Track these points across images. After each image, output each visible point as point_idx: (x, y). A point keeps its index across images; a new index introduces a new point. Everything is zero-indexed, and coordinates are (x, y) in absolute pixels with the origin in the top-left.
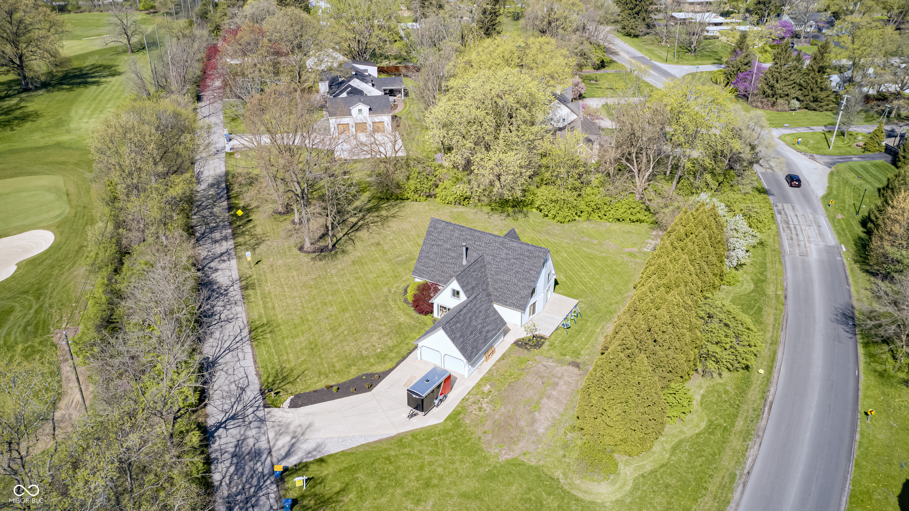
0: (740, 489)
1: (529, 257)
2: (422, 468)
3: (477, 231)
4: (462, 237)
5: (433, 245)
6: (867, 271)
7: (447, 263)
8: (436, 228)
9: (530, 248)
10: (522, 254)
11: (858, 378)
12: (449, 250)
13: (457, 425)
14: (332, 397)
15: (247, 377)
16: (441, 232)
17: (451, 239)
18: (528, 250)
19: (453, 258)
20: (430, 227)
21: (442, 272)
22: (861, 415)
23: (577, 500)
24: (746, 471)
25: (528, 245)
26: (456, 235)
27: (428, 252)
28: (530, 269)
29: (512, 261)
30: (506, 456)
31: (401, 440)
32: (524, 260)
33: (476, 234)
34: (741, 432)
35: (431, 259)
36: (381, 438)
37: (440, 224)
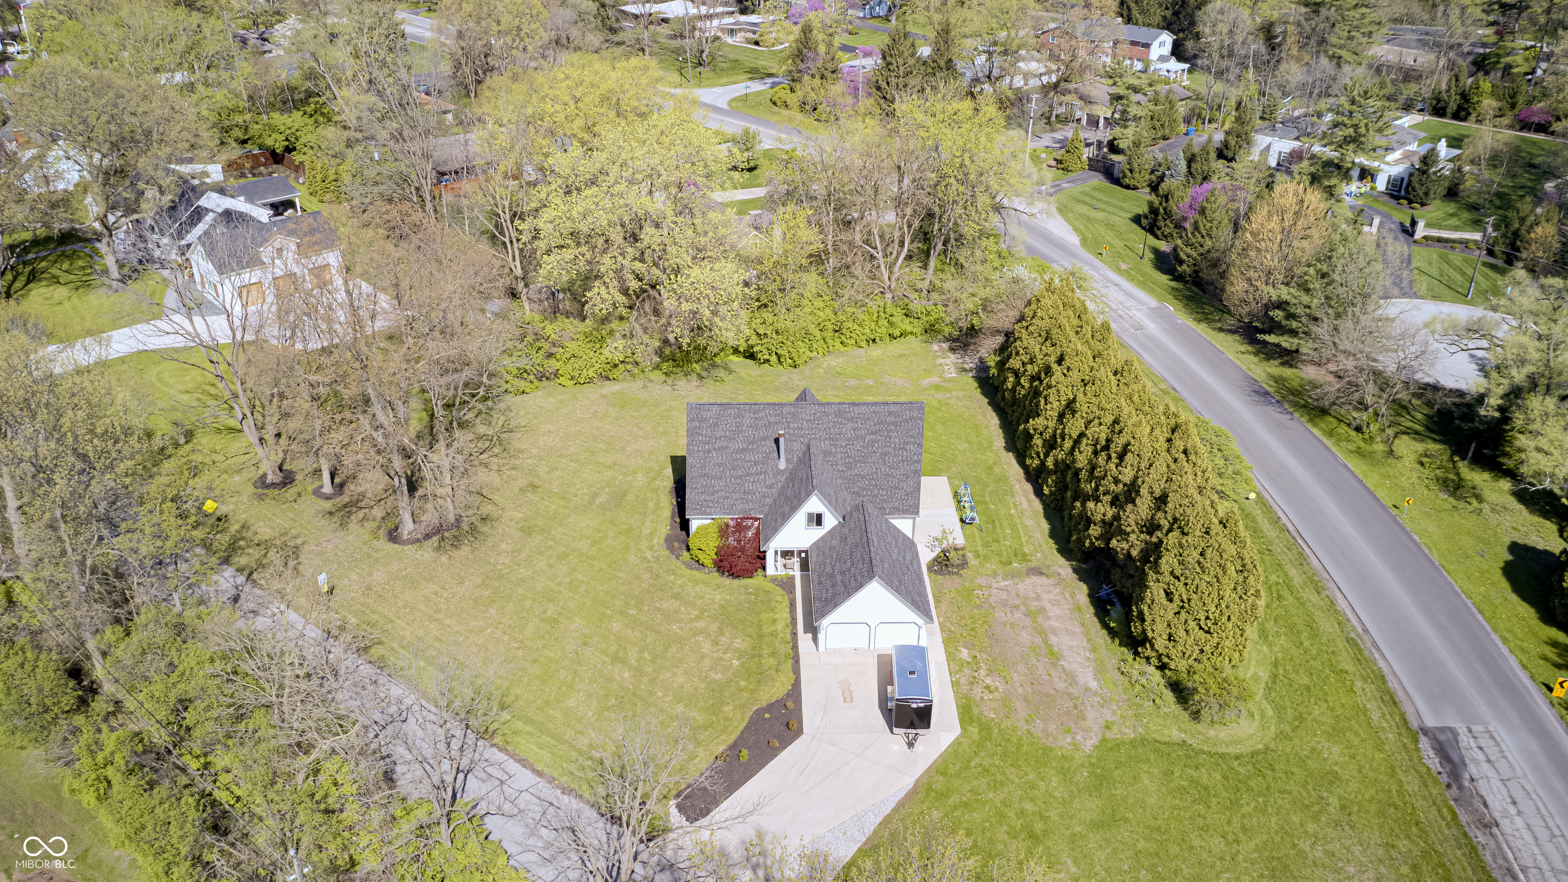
0: (1377, 655)
1: (895, 424)
2: (1002, 816)
3: (785, 404)
4: (761, 423)
5: (709, 451)
6: (1221, 330)
7: (748, 475)
8: (702, 420)
9: (892, 408)
10: (882, 423)
11: (1346, 466)
12: (742, 451)
13: (985, 728)
14: (749, 771)
15: (551, 804)
16: (716, 424)
17: (740, 432)
18: (890, 413)
19: (756, 463)
20: (690, 421)
21: (745, 493)
22: (1395, 512)
23: (1237, 758)
24: (1360, 631)
25: (886, 403)
26: (747, 421)
27: (703, 467)
28: (905, 443)
29: (868, 438)
30: (1089, 742)
31: (930, 789)
32: (888, 431)
33: (785, 410)
34: (1305, 583)
35: (715, 477)
36: (897, 799)
37: (708, 410)
